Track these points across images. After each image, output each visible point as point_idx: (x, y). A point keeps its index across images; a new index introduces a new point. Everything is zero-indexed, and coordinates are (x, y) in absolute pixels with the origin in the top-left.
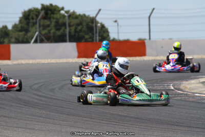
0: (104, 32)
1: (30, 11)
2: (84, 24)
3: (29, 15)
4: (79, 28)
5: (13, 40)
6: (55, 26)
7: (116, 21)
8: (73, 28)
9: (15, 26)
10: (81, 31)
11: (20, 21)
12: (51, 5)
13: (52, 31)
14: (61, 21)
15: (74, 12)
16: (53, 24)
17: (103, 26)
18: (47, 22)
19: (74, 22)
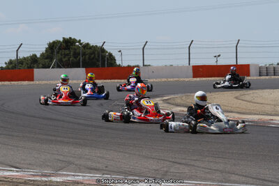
0: (112, 59)
1: (54, 42)
2: (96, 53)
3: (53, 46)
4: (92, 56)
5: (41, 65)
6: (73, 55)
7: (120, 51)
8: (87, 56)
9: (42, 55)
10: (93, 58)
11: (46, 51)
12: (70, 38)
13: (71, 59)
14: (77, 51)
15: (88, 44)
16: (72, 53)
17: (110, 55)
18: (67, 52)
19: (88, 51)
